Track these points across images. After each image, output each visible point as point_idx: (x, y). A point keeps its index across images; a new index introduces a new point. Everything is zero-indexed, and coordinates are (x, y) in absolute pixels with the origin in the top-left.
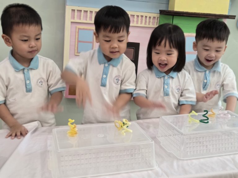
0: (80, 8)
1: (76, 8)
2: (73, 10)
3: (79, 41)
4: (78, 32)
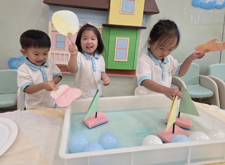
4: (56, 36)
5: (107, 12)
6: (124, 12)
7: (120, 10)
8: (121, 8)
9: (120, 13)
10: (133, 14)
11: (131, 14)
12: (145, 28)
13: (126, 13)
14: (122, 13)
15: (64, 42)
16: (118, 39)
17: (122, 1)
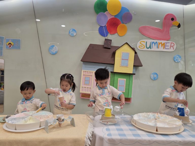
0: (86, 71)
1: (85, 71)
2: (84, 71)
3: (85, 81)
5: (113, 65)
10: (127, 67)
12: (134, 74)
15: (89, 81)
16: (119, 80)
17: (121, 60)
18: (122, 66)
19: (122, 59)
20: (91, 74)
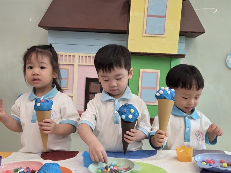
6: (149, 34)
7: (143, 31)
8: (145, 28)
9: (144, 35)
10: (163, 36)
11: (160, 36)
13: (153, 35)
14: (146, 35)
15: (68, 79)
16: (143, 72)
17: (146, 17)
18: (148, 34)
19: (148, 16)
20: (70, 61)
